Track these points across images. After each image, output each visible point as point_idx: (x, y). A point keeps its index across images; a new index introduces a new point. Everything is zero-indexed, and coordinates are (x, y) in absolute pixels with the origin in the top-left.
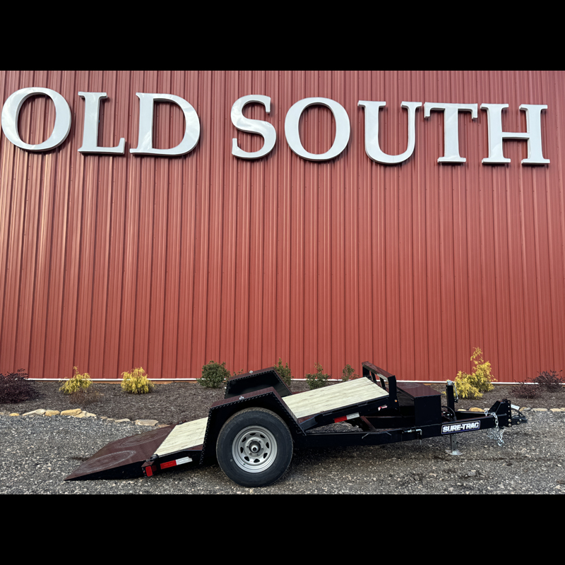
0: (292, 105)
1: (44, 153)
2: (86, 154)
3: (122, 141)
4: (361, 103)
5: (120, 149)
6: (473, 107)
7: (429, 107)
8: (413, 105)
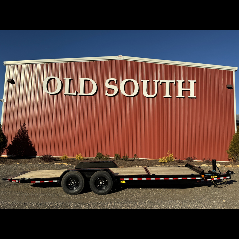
0: (122, 81)
1: (54, 94)
2: (65, 95)
3: (76, 91)
4: (142, 80)
5: (75, 94)
6: (174, 81)
7: (161, 81)
8: (156, 81)
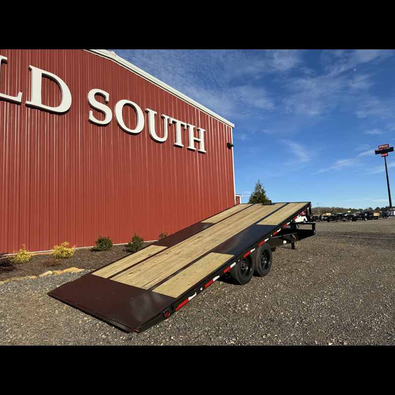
0: (119, 100)
3: (20, 94)
4: (147, 109)
6: (185, 124)
7: (172, 119)
8: (167, 117)
